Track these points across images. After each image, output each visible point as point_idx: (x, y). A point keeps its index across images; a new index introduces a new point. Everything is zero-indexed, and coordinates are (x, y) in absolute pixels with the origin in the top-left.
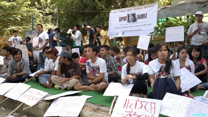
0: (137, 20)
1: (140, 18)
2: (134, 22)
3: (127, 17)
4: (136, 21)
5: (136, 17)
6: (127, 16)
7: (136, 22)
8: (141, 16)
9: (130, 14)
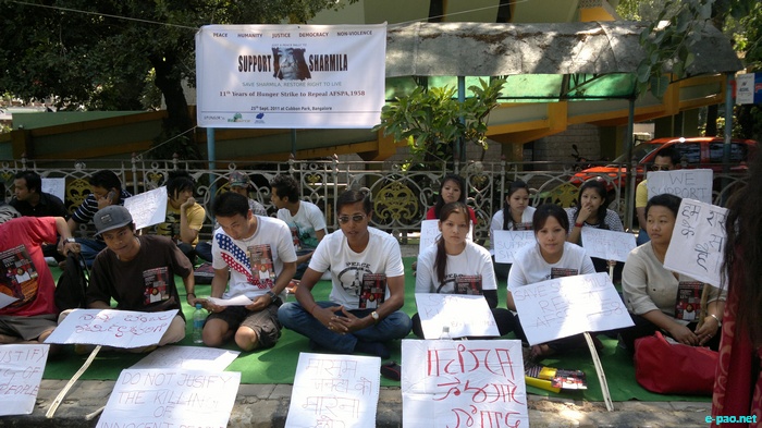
0: (313, 73)
1: (322, 67)
2: (302, 79)
3: (269, 57)
4: (309, 77)
5: (308, 64)
6: (271, 54)
7: (307, 81)
8: (326, 62)
9: (282, 48)
